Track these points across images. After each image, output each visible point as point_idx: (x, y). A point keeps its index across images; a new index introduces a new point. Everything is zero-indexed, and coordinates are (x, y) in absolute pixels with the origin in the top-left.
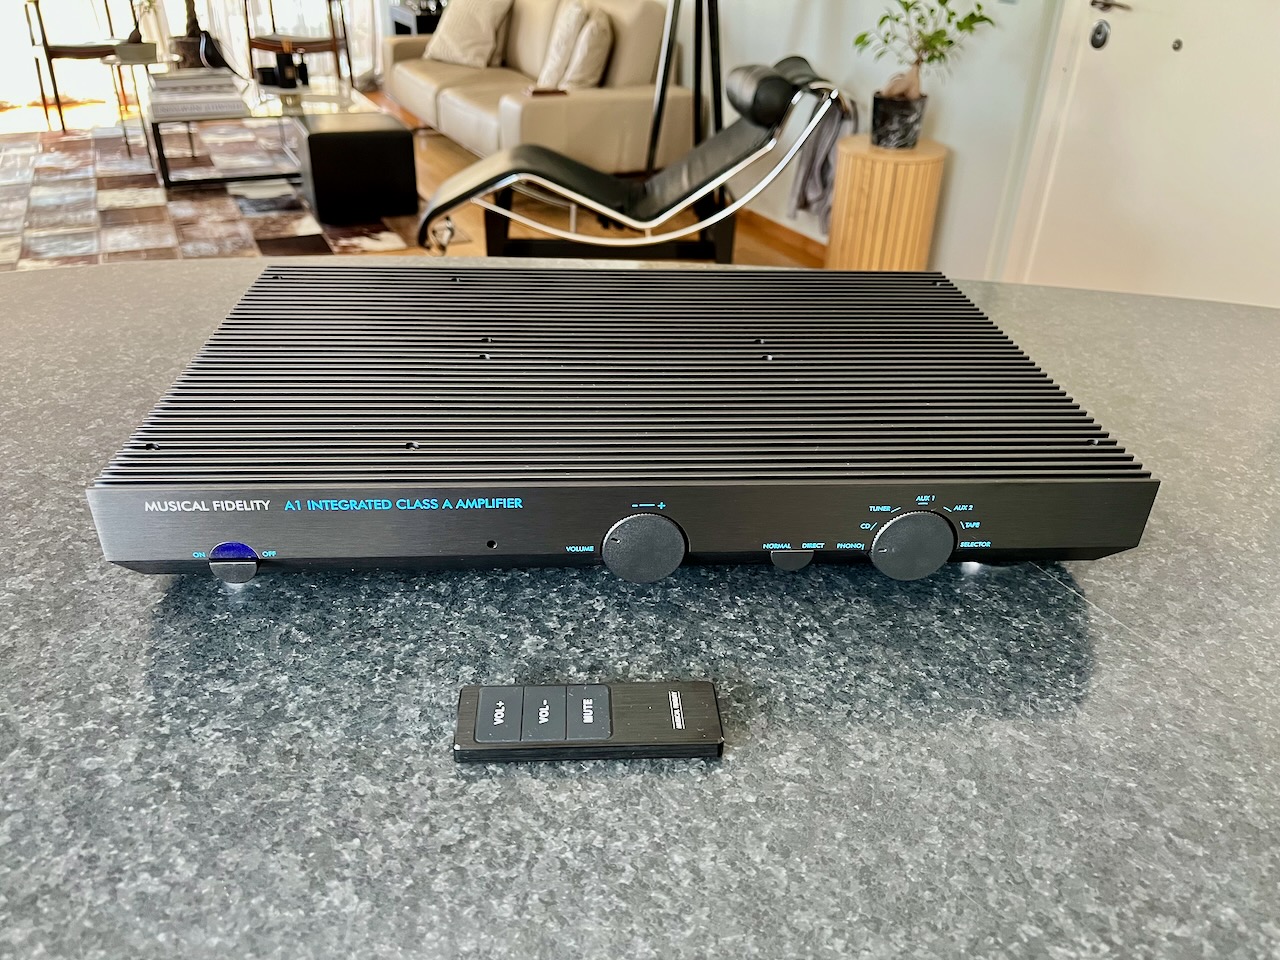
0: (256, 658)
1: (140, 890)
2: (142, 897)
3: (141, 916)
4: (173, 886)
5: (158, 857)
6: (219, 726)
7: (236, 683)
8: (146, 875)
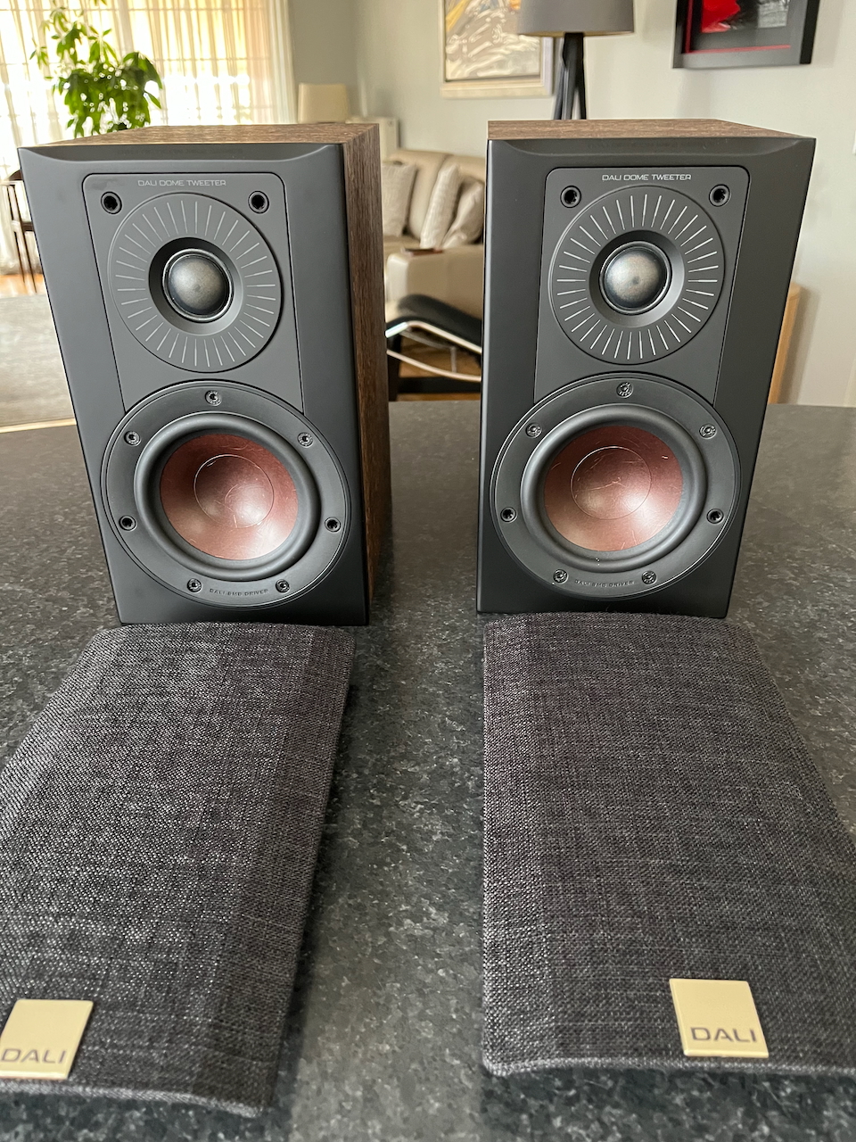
0: (426, 743)
1: (409, 933)
2: (412, 938)
3: (417, 955)
4: (435, 929)
5: (413, 906)
6: (418, 799)
7: (418, 764)
8: (409, 921)
